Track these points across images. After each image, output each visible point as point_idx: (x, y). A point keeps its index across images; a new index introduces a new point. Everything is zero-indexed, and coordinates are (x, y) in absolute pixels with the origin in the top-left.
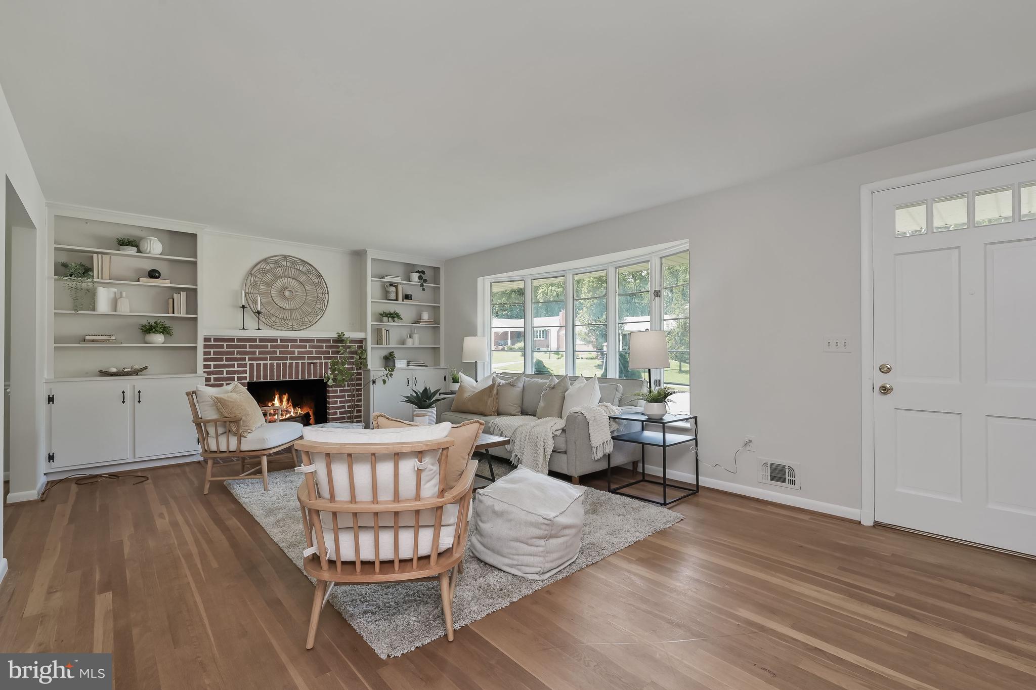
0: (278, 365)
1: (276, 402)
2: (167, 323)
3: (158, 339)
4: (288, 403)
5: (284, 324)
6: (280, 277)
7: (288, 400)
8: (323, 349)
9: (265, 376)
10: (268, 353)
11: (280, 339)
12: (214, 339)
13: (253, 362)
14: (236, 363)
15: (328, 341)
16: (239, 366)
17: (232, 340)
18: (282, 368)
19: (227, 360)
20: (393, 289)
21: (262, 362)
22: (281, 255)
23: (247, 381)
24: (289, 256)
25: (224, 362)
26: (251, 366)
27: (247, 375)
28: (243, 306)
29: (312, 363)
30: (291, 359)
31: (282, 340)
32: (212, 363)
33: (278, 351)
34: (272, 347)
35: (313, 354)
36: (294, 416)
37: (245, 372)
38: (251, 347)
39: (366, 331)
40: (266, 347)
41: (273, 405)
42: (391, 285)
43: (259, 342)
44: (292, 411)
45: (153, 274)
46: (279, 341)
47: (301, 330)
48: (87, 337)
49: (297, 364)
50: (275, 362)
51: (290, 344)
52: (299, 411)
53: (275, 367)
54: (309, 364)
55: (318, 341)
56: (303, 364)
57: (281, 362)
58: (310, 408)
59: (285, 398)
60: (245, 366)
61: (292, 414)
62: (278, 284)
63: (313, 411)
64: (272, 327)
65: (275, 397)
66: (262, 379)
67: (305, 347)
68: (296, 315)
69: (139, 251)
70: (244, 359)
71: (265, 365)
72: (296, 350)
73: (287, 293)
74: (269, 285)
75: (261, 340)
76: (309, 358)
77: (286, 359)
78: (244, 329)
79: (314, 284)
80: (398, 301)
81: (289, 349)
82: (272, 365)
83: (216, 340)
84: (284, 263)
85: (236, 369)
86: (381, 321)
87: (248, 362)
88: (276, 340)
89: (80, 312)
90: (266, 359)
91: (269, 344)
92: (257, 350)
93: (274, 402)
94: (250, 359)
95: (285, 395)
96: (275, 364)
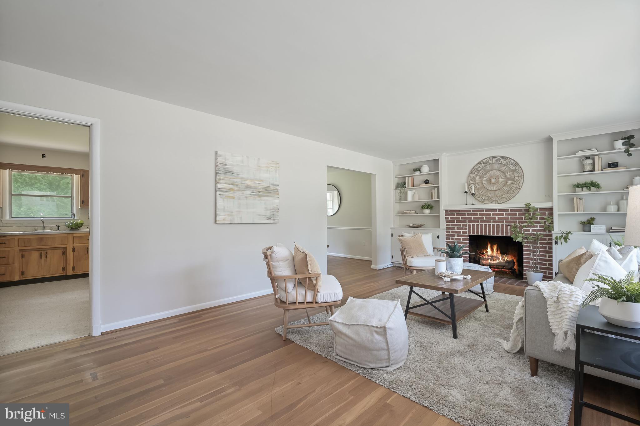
0: (485, 225)
1: (489, 250)
2: (432, 204)
3: (427, 211)
4: (497, 251)
5: (490, 200)
6: (489, 171)
7: (497, 250)
8: (517, 215)
9: (478, 232)
10: (479, 218)
11: (485, 210)
12: (450, 211)
13: (470, 223)
14: (461, 224)
15: (521, 210)
16: (463, 225)
17: (458, 211)
18: (487, 227)
19: (457, 222)
20: (589, 161)
21: (475, 224)
22: (489, 157)
23: (467, 234)
24: (494, 156)
25: (456, 223)
26: (470, 225)
27: (467, 231)
28: (466, 191)
29: (509, 225)
30: (494, 222)
31: (486, 210)
32: (450, 223)
33: (485, 217)
34: (481, 214)
35: (509, 219)
36: (502, 261)
37: (466, 229)
38: (468, 215)
39: (552, 201)
40: (477, 214)
41: (487, 252)
42: (588, 158)
43: (473, 212)
44: (501, 258)
45: (427, 182)
46: (484, 211)
47: (502, 203)
48: (405, 212)
49: (498, 226)
50: (483, 224)
51: (492, 213)
52: (506, 258)
53: (483, 227)
54: (507, 226)
55: (512, 210)
56: (502, 226)
57: (487, 224)
58: (514, 256)
59: (495, 247)
60: (466, 225)
61: (500, 260)
62: (487, 176)
63: (517, 259)
64: (482, 202)
65: (488, 247)
66: (475, 234)
67: (503, 214)
68: (498, 193)
69: (421, 173)
70: (465, 222)
71: (477, 225)
72: (497, 217)
73: (493, 180)
74: (482, 177)
75: (474, 211)
76: (506, 222)
77: (490, 222)
78: (466, 204)
79: (511, 171)
80: (594, 171)
81: (492, 216)
82: (481, 225)
83: (451, 211)
84: (491, 162)
85: (461, 227)
86: (575, 191)
87: (468, 224)
88: (483, 211)
89: (402, 202)
90: (478, 222)
91: (479, 213)
92: (472, 217)
93: (487, 250)
94: (469, 222)
95: (495, 245)
96: (483, 225)
